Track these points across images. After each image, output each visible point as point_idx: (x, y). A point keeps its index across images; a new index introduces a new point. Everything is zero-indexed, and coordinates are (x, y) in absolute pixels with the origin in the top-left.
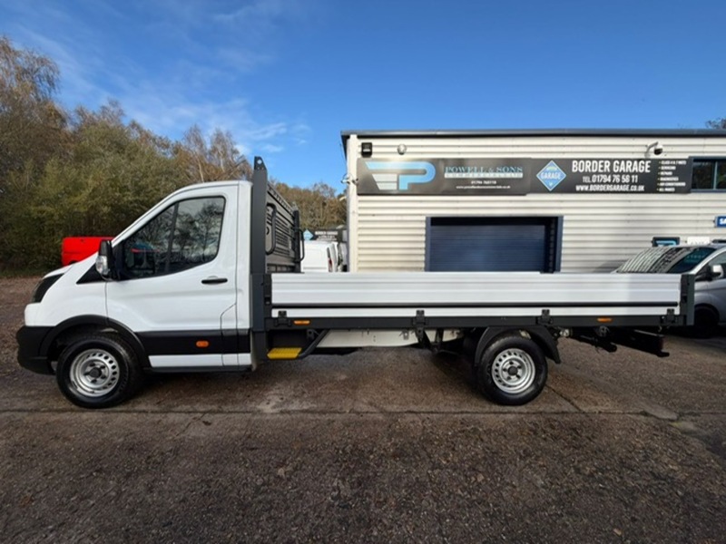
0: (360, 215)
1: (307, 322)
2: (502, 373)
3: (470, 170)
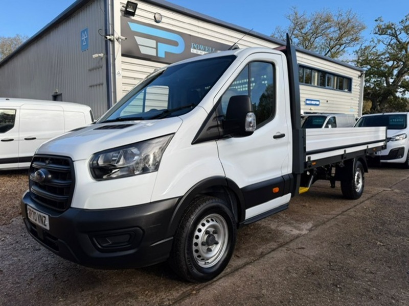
0: (123, 77)
1: (315, 163)
2: (356, 183)
3: (206, 49)
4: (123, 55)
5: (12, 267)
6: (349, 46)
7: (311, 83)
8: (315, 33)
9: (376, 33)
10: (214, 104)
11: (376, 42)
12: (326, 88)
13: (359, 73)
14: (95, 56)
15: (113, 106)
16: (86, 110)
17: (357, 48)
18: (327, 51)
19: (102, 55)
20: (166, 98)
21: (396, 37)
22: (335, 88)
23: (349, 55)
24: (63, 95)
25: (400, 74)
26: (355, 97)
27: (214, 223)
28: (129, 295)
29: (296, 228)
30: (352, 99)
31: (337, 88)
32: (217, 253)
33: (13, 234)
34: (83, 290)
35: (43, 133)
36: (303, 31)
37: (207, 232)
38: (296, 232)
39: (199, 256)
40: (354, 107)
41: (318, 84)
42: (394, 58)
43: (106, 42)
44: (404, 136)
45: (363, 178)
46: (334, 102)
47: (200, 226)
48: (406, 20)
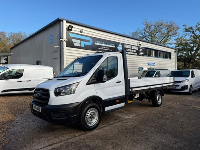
0: (67, 55)
1: (135, 92)
2: (158, 100)
3: (102, 43)
4: (67, 46)
5: (26, 126)
6: (172, 36)
7: (151, 56)
8: (156, 31)
9: (184, 31)
10: (94, 72)
11: (185, 35)
12: (159, 58)
13: (175, 50)
14: (55, 47)
15: (62, 70)
16: (51, 69)
17: (176, 37)
18: (162, 39)
19: (58, 46)
20: (82, 68)
21: (194, 33)
22: (163, 57)
23: (173, 41)
24: (41, 62)
25: (197, 50)
26: (173, 61)
27: (93, 111)
28: (65, 134)
29: (128, 116)
30: (171, 62)
31: (164, 57)
32: (94, 121)
33: (25, 117)
34: (50, 132)
35: (33, 78)
36: (150, 30)
37: (91, 114)
38: (127, 117)
39: (88, 122)
40: (173, 66)
41: (154, 56)
42: (193, 42)
43: (60, 41)
44: (188, 80)
45: (162, 98)
46: (163, 64)
47: (88, 112)
48: (198, 25)
